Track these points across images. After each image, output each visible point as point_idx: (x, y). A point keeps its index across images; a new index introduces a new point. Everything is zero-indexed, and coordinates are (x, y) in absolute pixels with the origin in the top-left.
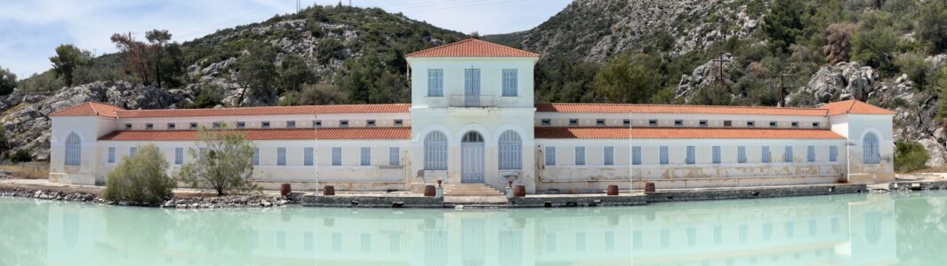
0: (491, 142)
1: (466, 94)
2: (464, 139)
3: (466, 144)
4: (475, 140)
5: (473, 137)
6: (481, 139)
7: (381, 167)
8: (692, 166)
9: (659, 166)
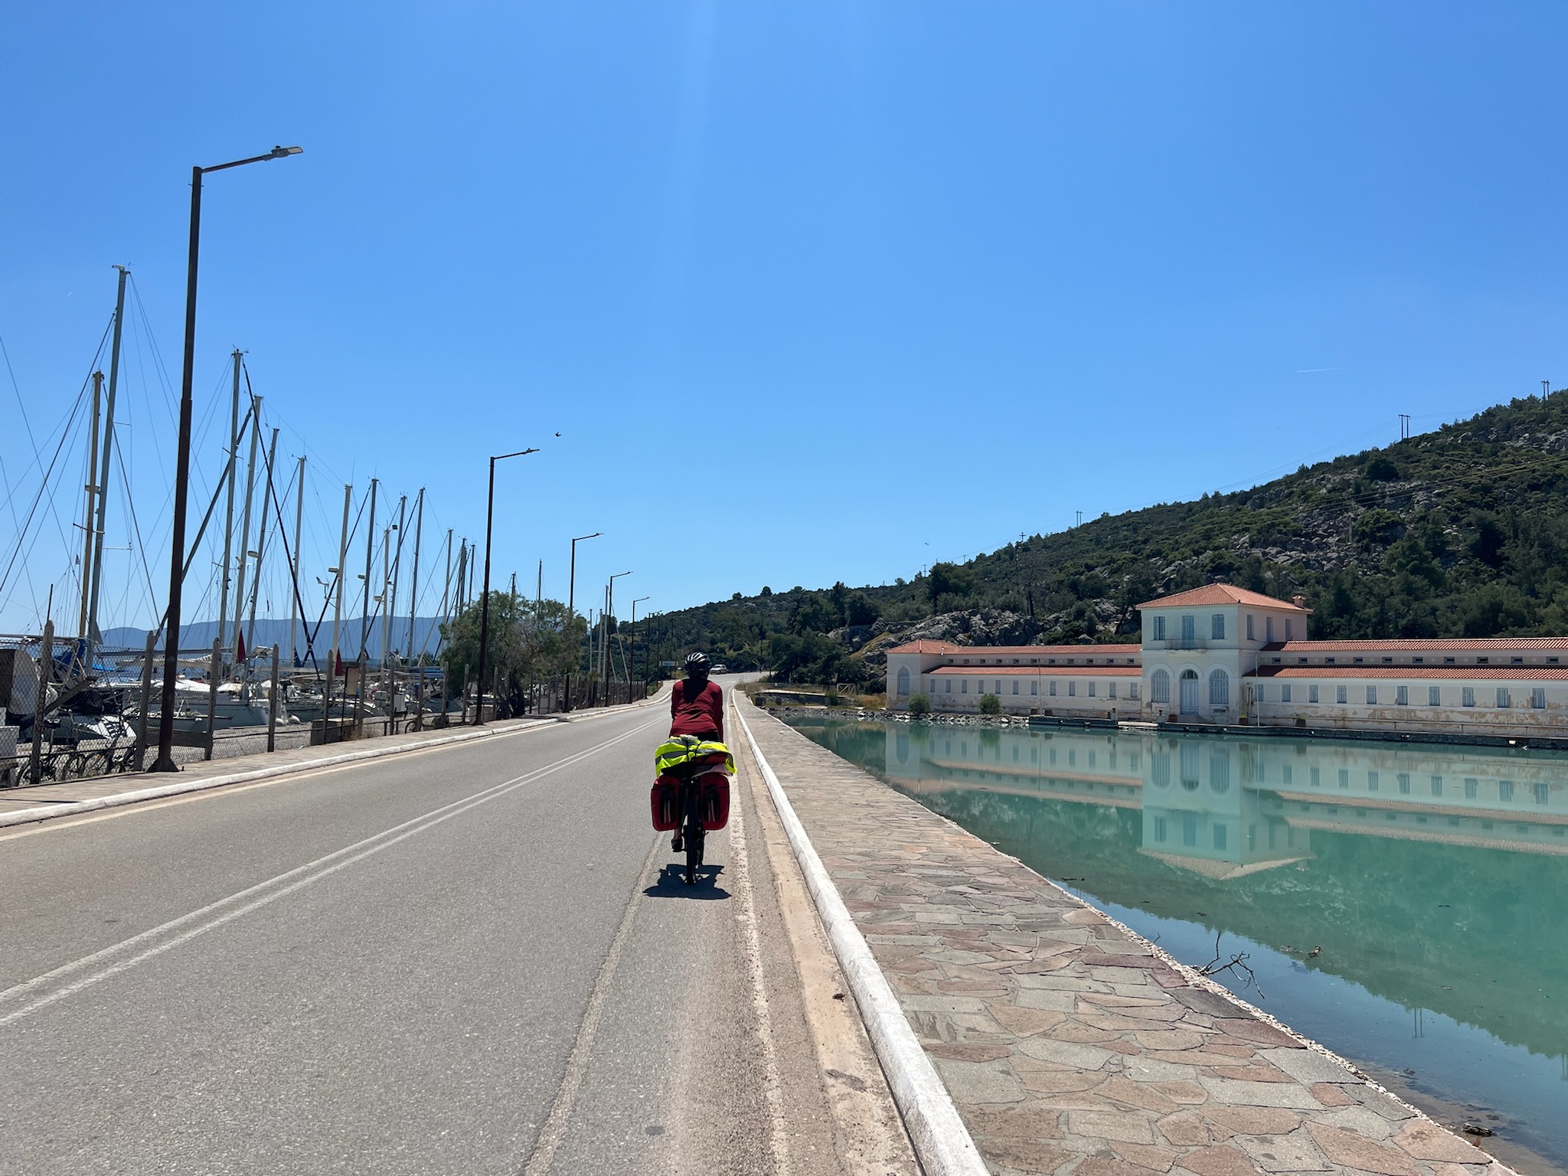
0: (1203, 680)
1: (1184, 638)
2: (1184, 676)
3: (1184, 680)
4: (1192, 678)
5: (1190, 675)
6: (1197, 677)
7: (1124, 699)
8: (1404, 707)
9: (1366, 706)
